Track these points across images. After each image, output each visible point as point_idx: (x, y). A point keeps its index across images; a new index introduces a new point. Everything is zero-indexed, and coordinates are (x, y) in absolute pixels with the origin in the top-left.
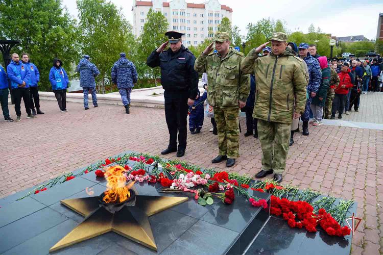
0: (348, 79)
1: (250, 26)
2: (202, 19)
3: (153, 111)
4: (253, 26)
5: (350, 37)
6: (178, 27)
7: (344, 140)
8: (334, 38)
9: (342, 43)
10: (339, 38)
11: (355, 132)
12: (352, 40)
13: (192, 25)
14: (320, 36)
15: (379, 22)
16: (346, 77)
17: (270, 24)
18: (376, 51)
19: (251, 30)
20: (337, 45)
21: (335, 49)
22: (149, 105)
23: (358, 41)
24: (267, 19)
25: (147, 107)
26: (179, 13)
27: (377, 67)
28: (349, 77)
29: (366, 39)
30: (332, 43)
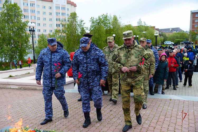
0: (174, 61)
1: (92, 20)
2: (50, 11)
3: (18, 92)
4: (95, 20)
5: (169, 29)
6: (28, 16)
7: (175, 110)
8: (157, 29)
9: (163, 33)
10: (161, 30)
11: (182, 103)
12: (171, 31)
13: (41, 16)
14: (147, 28)
15: (191, 17)
16: (173, 60)
17: (108, 18)
18: (190, 40)
19: (93, 23)
20: (160, 35)
21: (159, 38)
22: (12, 87)
23: (175, 32)
24: (105, 14)
25: (11, 88)
26: (29, 5)
27: (192, 53)
28: (175, 60)
29: (181, 30)
30: (156, 33)
